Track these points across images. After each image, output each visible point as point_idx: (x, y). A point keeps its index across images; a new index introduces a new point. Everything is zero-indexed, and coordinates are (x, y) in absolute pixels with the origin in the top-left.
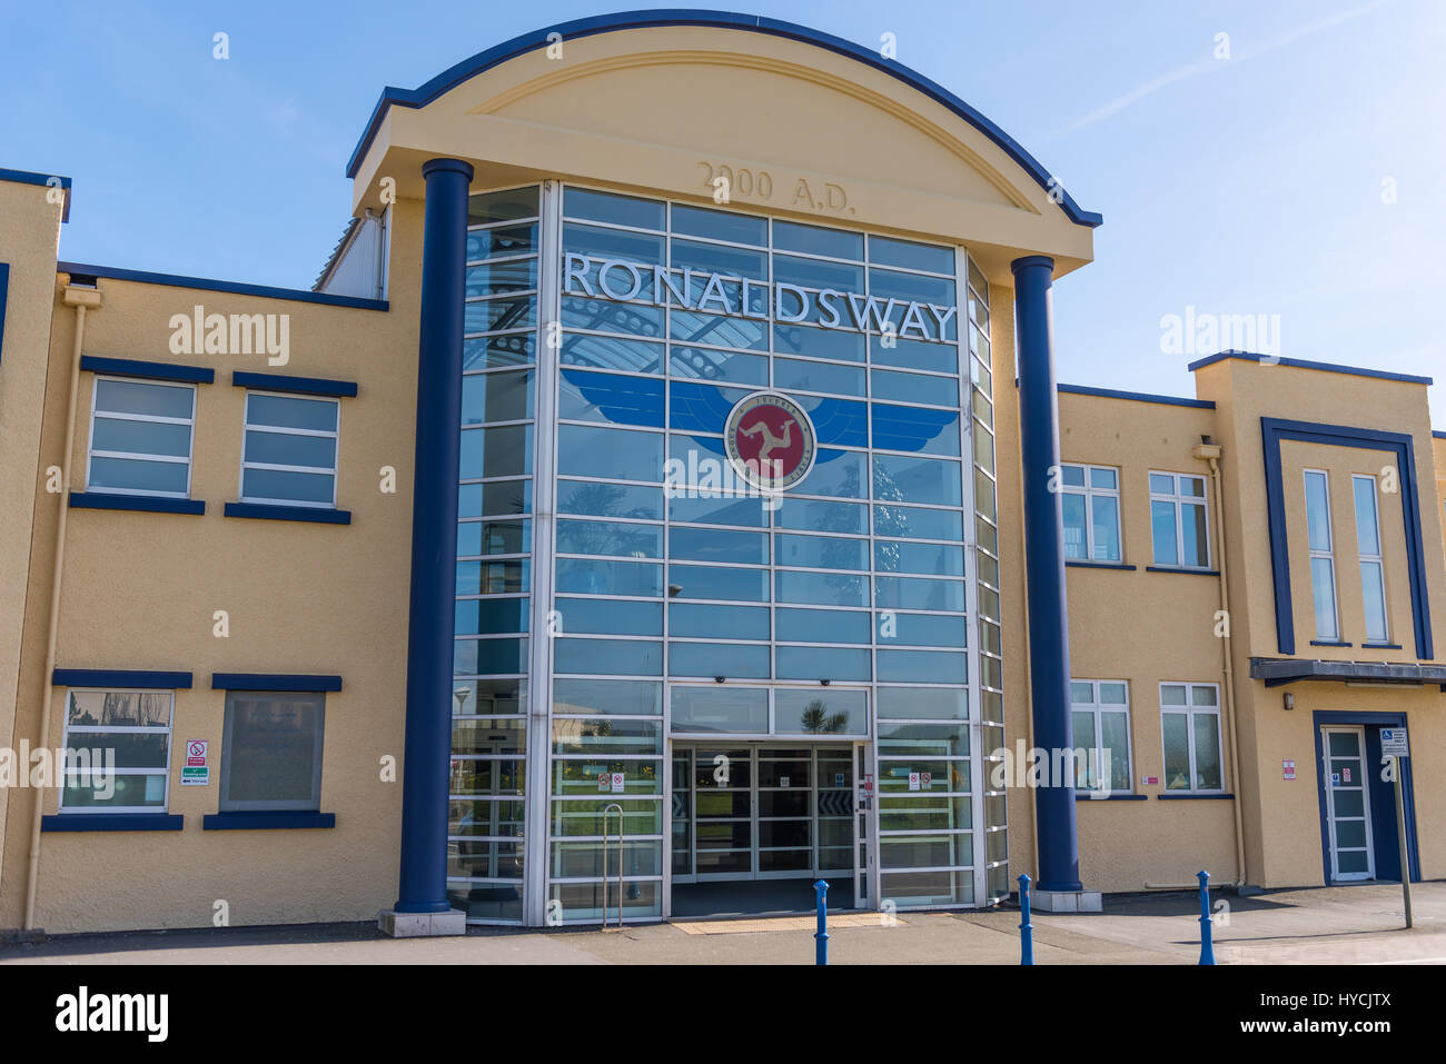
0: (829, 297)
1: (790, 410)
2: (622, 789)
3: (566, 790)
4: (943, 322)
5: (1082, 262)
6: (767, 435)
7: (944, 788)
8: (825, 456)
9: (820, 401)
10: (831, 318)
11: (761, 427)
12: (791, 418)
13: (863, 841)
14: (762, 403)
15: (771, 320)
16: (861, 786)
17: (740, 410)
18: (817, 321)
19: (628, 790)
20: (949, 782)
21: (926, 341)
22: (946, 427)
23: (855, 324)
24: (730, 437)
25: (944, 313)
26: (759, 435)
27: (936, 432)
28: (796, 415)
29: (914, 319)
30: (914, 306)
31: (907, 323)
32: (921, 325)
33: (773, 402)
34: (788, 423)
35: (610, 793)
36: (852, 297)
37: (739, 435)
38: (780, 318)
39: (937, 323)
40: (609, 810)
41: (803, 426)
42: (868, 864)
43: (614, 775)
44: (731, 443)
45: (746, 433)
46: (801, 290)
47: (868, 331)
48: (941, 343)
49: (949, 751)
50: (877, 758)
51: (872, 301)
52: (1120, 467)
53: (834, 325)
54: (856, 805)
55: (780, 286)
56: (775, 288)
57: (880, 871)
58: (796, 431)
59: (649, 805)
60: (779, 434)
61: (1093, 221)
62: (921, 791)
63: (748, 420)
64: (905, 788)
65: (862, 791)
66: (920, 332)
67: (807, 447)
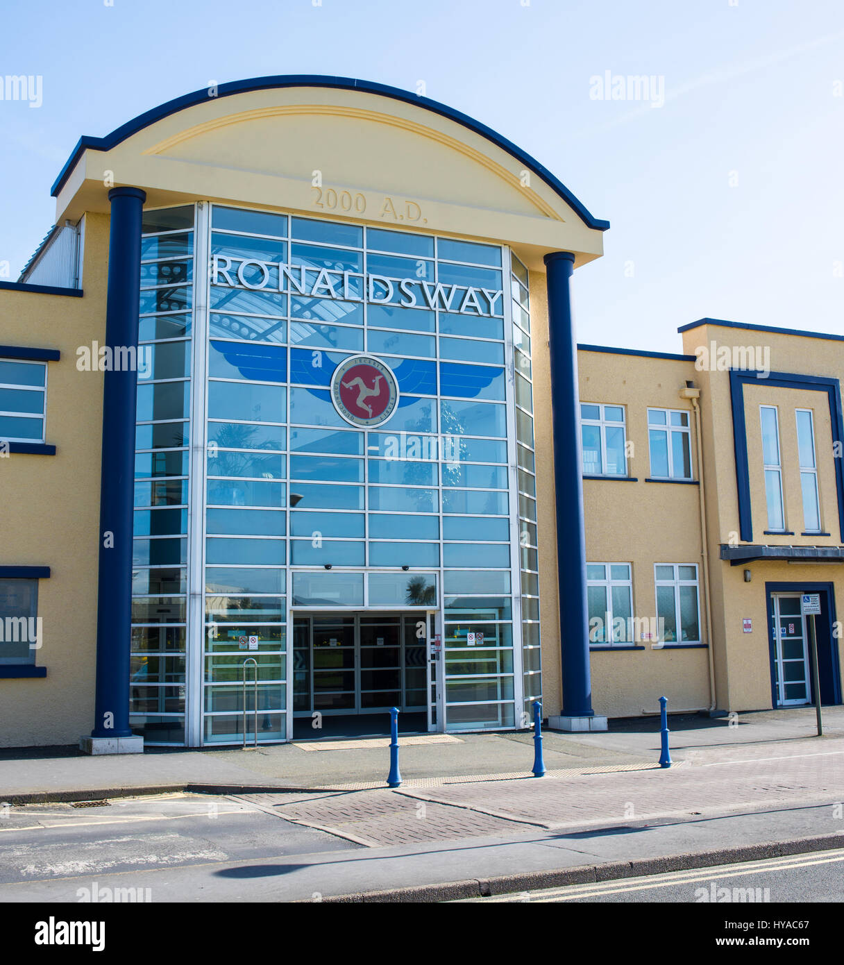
0: (408, 284)
1: (379, 368)
2: (256, 648)
3: (216, 649)
4: (492, 301)
5: (596, 256)
6: (363, 387)
7: (493, 644)
8: (405, 402)
9: (402, 360)
10: (410, 300)
11: (358, 381)
12: (380, 374)
13: (434, 683)
14: (358, 363)
15: (365, 301)
16: (432, 643)
17: (343, 369)
18: (400, 302)
19: (261, 648)
20: (497, 639)
21: (480, 316)
22: (495, 379)
23: (428, 305)
24: (335, 388)
25: (493, 295)
26: (357, 387)
27: (486, 383)
28: (384, 372)
29: (471, 299)
30: (471, 291)
31: (466, 303)
32: (476, 304)
33: (367, 363)
34: (378, 378)
35: (248, 650)
36: (425, 284)
37: (342, 387)
38: (372, 300)
39: (488, 303)
40: (247, 663)
41: (389, 380)
42: (437, 699)
43: (250, 637)
44: (335, 393)
45: (347, 386)
46: (387, 279)
47: (438, 309)
48: (491, 317)
49: (497, 616)
50: (444, 622)
51: (440, 287)
52: (626, 405)
53: (412, 305)
54: (429, 657)
55: (372, 277)
56: (368, 279)
57: (446, 704)
58: (384, 383)
59: (277, 659)
60: (371, 386)
61: (603, 226)
62: (476, 646)
63: (349, 376)
64: (465, 644)
65: (433, 646)
66: (475, 309)
67: (392, 395)
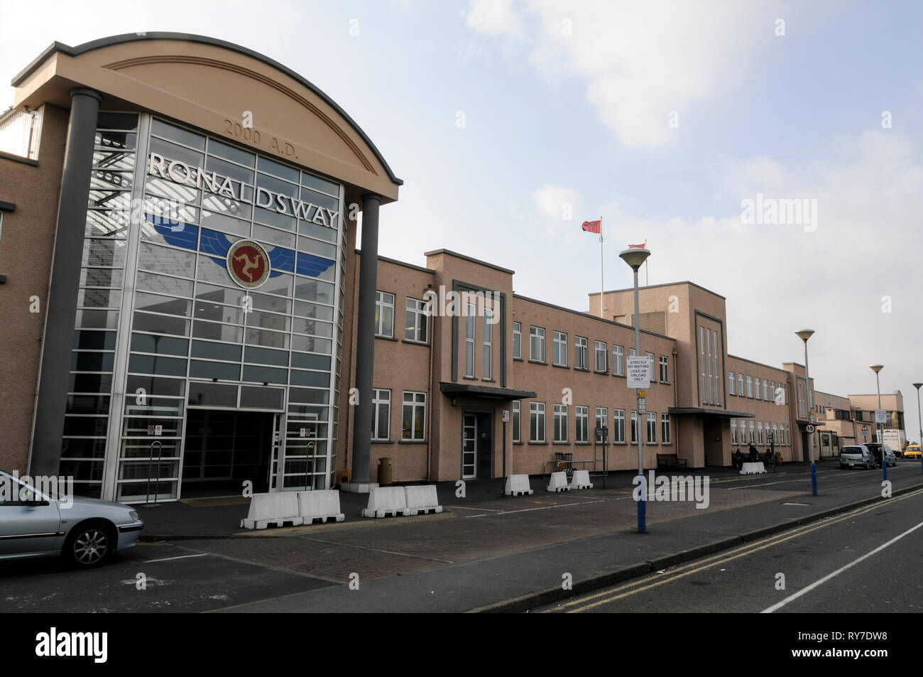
0: (282, 198)
1: (259, 250)
2: (160, 434)
3: (129, 434)
4: (332, 218)
5: (395, 201)
6: (248, 261)
7: (313, 436)
8: (274, 274)
9: (273, 248)
10: (282, 208)
11: (245, 256)
12: (259, 254)
13: (276, 461)
14: (246, 245)
15: (254, 204)
16: (276, 435)
17: (235, 247)
18: (276, 209)
19: (164, 434)
20: (316, 433)
21: (324, 226)
22: (329, 267)
23: (292, 212)
24: (229, 259)
25: (333, 214)
26: (243, 261)
27: (325, 269)
28: (262, 253)
29: (320, 215)
30: (320, 209)
31: (317, 216)
32: (323, 218)
33: (251, 245)
34: (258, 256)
35: (154, 435)
36: (293, 200)
37: (234, 259)
38: (258, 204)
39: (329, 218)
40: (154, 444)
41: (265, 258)
42: (278, 471)
43: (157, 426)
44: (229, 263)
45: (237, 259)
46: (269, 193)
47: (299, 217)
48: (330, 228)
49: (317, 419)
50: (287, 421)
51: (301, 203)
52: (395, 294)
53: (283, 211)
54: (273, 444)
55: (260, 189)
56: (257, 189)
57: (284, 475)
58: (261, 260)
59: (174, 442)
60: (253, 261)
61: (398, 183)
62: (306, 437)
63: (239, 252)
64: (298, 436)
65: (277, 436)
66: (321, 221)
67: (266, 268)
